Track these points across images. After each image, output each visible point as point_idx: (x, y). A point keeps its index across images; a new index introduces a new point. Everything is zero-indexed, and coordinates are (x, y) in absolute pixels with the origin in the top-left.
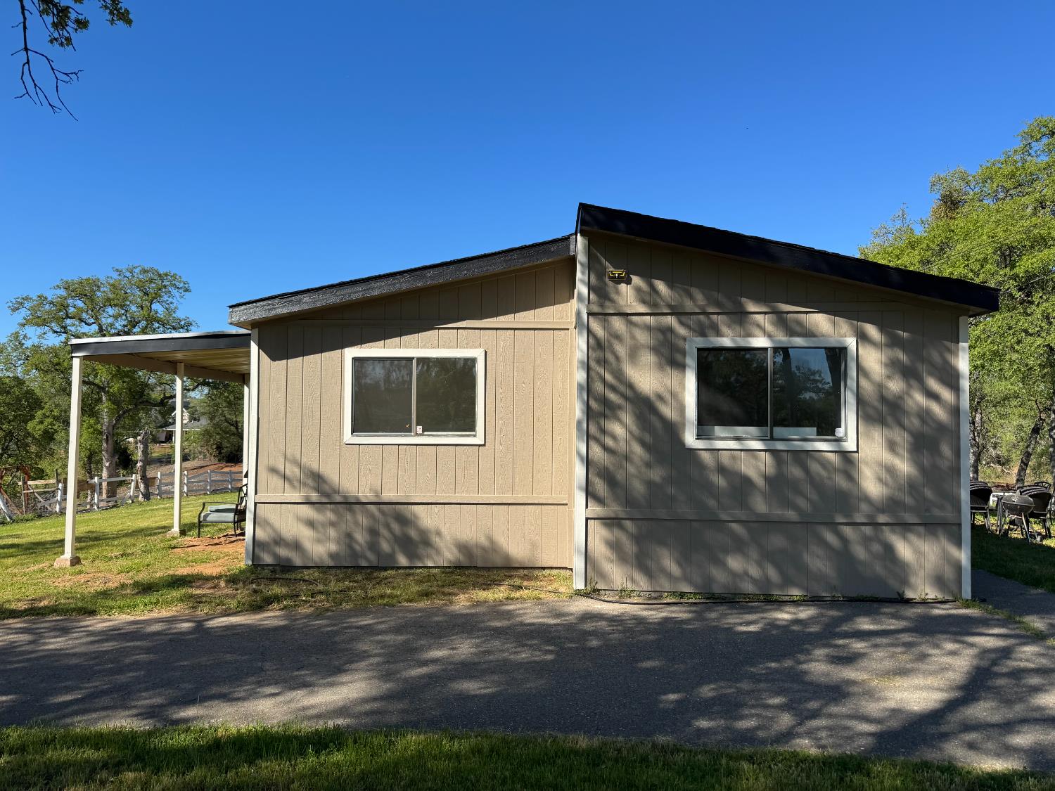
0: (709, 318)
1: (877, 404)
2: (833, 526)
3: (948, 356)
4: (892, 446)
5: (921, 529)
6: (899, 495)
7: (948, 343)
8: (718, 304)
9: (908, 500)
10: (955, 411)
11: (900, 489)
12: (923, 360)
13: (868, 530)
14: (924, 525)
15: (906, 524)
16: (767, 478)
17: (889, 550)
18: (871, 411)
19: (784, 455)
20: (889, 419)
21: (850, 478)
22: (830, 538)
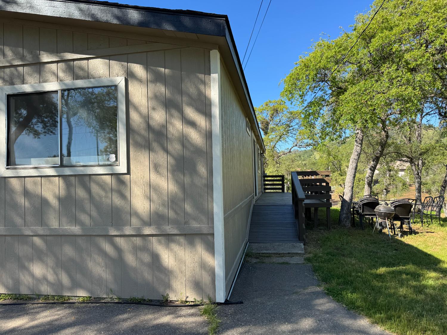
0: (17, 70)
1: (144, 133)
2: (110, 238)
3: (202, 87)
4: (156, 167)
5: (182, 239)
6: (163, 210)
7: (201, 76)
8: (22, 58)
9: (171, 214)
10: (208, 135)
11: (163, 205)
12: (181, 92)
13: (138, 241)
14: (185, 235)
15: (169, 235)
16: (59, 199)
17: (156, 258)
18: (139, 139)
19: (73, 179)
20: (155, 145)
21: (123, 196)
22: (108, 248)
